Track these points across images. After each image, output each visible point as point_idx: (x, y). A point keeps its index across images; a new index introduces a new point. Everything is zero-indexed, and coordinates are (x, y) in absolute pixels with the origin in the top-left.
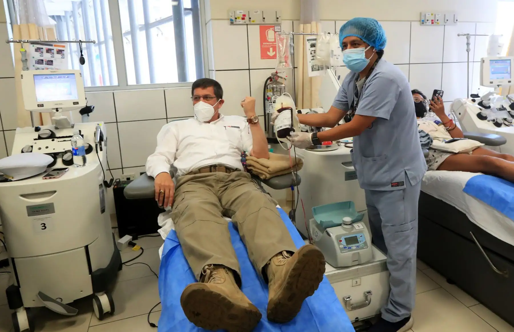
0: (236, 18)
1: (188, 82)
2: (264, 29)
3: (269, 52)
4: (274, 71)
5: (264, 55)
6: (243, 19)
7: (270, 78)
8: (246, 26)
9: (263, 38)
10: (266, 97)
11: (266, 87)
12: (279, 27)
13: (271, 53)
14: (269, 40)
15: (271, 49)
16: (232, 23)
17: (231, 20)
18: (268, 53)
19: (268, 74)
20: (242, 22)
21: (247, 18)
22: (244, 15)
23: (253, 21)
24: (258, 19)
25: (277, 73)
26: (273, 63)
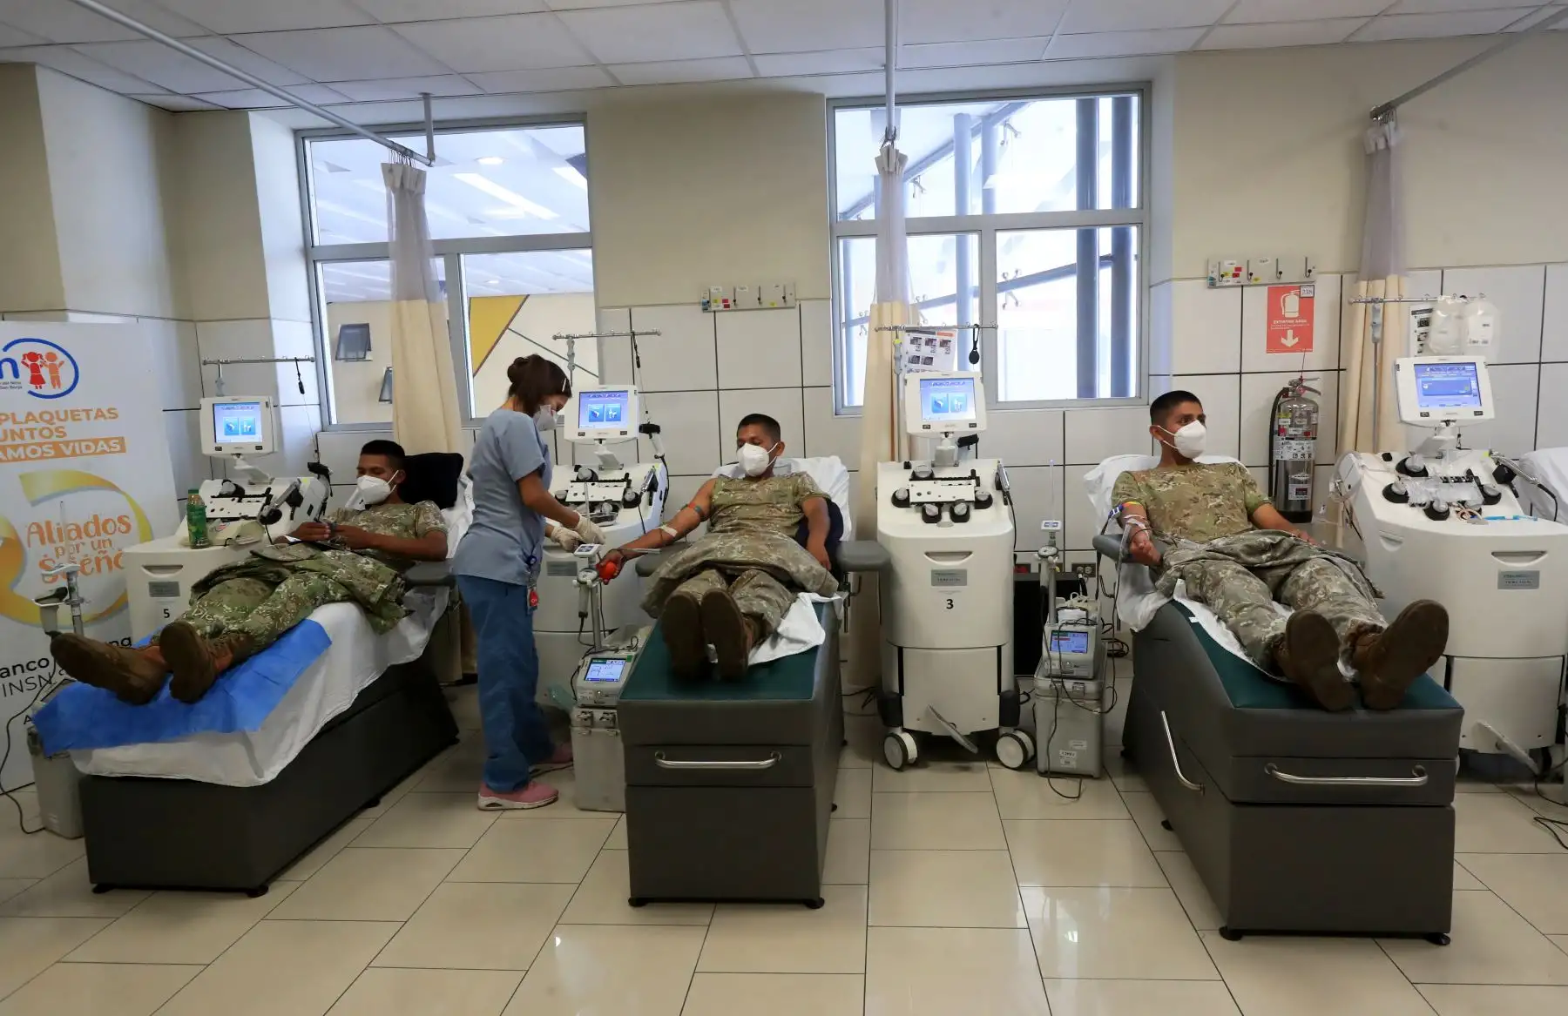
0: (1222, 276)
1: (1097, 397)
2: (1276, 293)
3: (1286, 338)
4: (1296, 376)
5: (1274, 344)
6: (1236, 275)
7: (1284, 392)
8: (1240, 289)
9: (1274, 310)
10: (1276, 428)
11: (1276, 408)
12: (1312, 289)
13: (1290, 341)
14: (1287, 315)
15: (1290, 333)
16: (1212, 284)
17: (1212, 279)
18: (1283, 341)
19: (1283, 382)
20: (1233, 281)
21: (1243, 274)
22: (1238, 269)
23: (1256, 280)
24: (1265, 273)
25: (1301, 379)
26: (1294, 360)
